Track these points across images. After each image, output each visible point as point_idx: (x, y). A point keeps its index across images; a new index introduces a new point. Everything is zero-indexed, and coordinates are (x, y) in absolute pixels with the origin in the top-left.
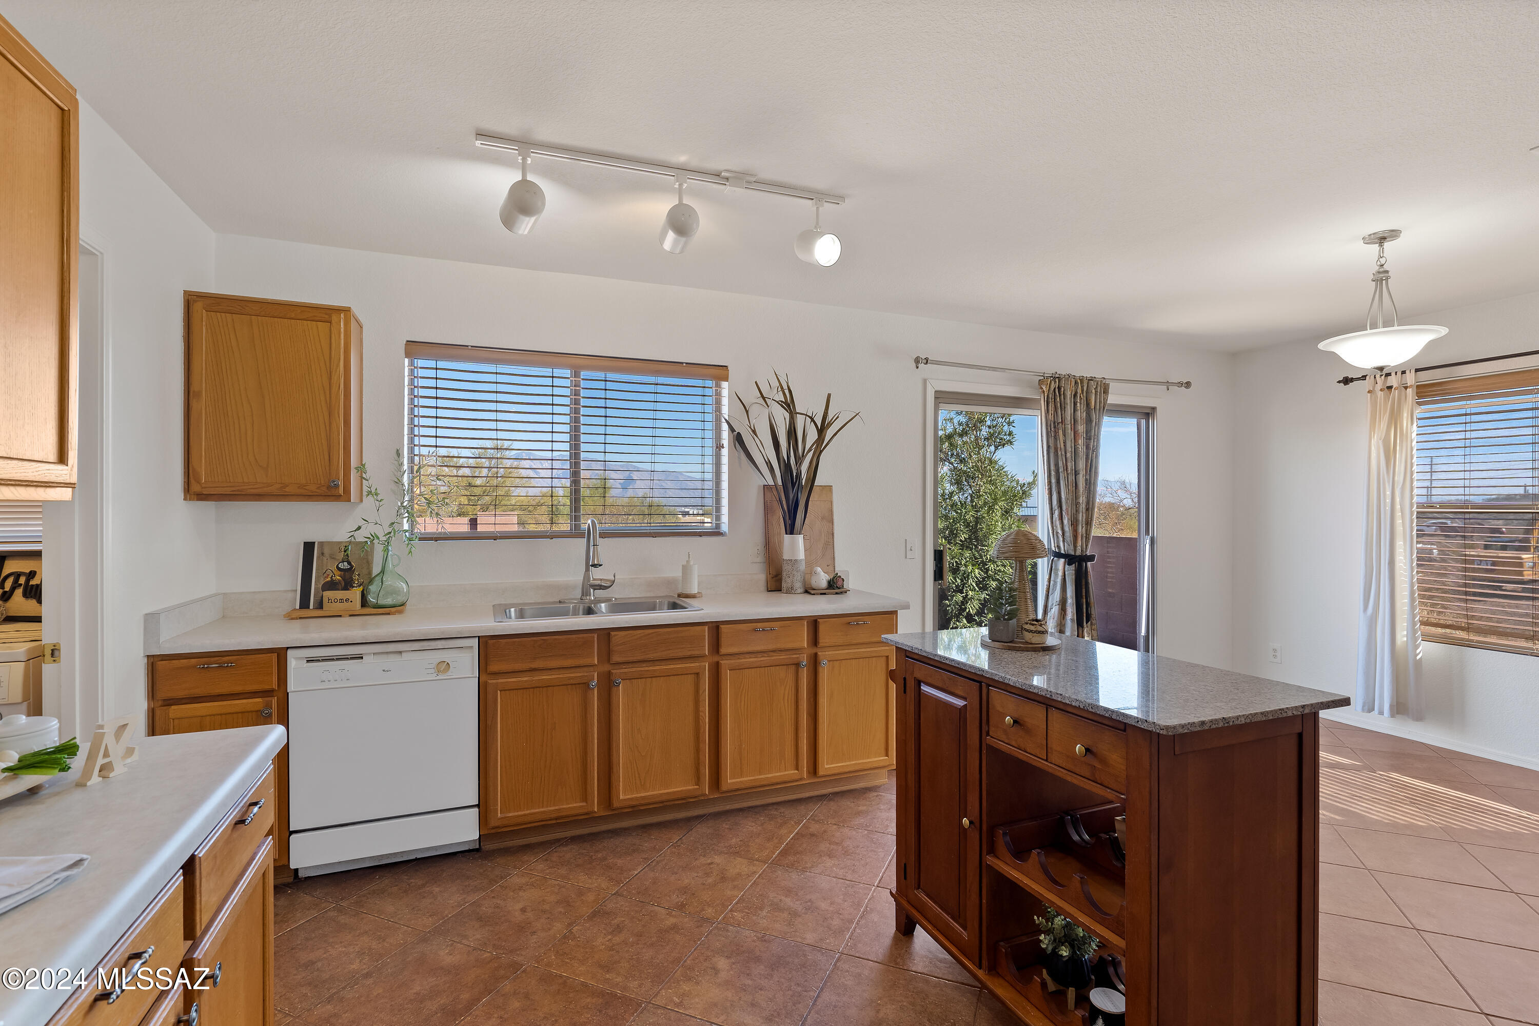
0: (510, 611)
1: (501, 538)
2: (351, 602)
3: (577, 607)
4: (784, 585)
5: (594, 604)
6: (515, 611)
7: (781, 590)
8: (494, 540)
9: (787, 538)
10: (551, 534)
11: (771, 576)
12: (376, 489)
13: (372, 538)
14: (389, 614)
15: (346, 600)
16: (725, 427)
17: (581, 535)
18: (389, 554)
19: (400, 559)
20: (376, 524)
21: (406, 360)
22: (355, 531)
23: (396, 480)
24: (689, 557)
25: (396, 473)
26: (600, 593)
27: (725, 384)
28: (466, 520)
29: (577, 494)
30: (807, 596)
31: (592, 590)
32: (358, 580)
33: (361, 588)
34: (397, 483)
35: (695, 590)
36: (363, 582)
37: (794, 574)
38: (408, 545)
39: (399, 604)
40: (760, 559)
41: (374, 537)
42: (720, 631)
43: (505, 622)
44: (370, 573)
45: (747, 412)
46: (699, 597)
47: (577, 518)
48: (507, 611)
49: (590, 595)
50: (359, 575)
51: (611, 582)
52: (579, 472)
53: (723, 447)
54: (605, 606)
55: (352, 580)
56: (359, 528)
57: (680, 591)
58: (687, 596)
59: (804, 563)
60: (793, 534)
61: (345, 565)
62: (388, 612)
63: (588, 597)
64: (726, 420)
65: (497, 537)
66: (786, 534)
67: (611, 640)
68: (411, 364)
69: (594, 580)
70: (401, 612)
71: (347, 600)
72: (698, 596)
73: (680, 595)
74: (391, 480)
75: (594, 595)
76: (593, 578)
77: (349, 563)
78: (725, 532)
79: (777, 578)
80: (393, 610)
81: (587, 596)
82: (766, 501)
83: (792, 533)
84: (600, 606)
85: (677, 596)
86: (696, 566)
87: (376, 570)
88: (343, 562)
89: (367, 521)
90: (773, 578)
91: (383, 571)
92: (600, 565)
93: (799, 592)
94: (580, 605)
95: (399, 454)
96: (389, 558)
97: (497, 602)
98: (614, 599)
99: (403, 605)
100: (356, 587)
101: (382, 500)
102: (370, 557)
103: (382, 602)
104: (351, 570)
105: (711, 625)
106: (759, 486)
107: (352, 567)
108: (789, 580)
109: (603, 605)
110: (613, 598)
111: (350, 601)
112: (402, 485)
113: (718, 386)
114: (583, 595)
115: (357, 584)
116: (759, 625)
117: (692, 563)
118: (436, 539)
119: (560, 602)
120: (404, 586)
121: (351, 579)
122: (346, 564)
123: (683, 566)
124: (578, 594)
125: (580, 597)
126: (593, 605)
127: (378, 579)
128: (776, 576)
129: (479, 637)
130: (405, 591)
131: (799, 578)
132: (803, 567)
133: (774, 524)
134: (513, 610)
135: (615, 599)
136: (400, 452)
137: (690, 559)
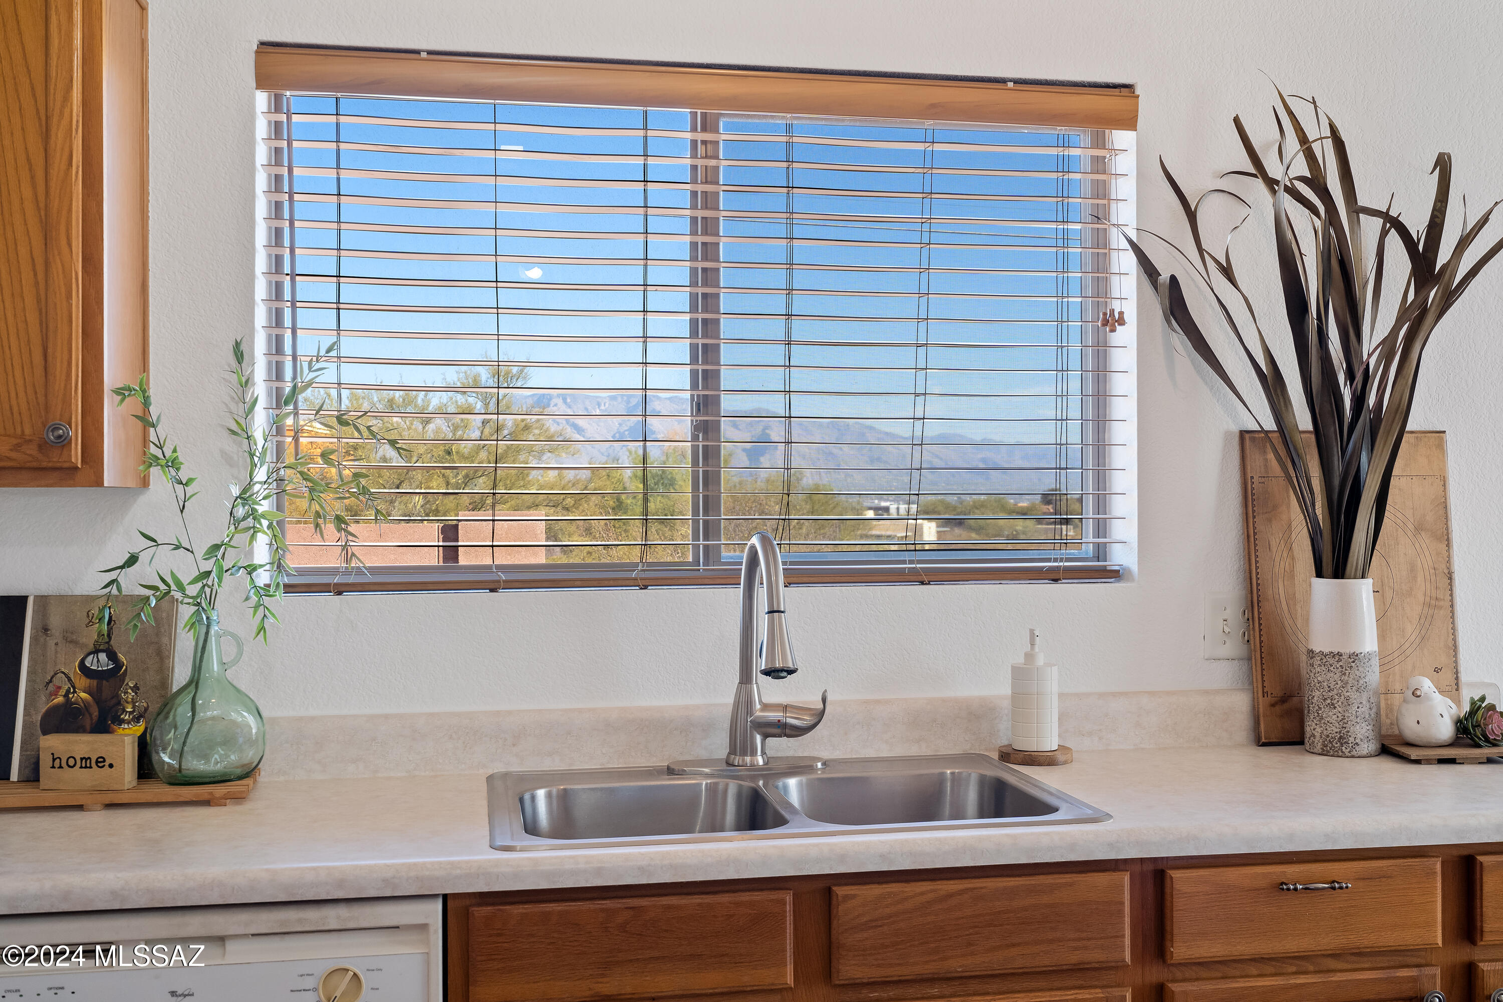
0: (533, 798)
1: (510, 585)
2: (111, 766)
3: (721, 787)
4: (1312, 727)
5: (766, 777)
6: (549, 796)
7: (1301, 743)
8: (492, 590)
9: (1323, 587)
10: (643, 575)
11: (1269, 699)
12: (175, 451)
13: (162, 587)
14: (207, 803)
15: (97, 762)
16: (1127, 262)
17: (727, 579)
18: (212, 632)
19: (240, 645)
20: (177, 547)
21: (262, 99)
22: (122, 567)
23: (234, 427)
24: (1033, 644)
25: (233, 407)
26: (781, 747)
27: (1122, 138)
28: (431, 534)
29: (710, 462)
30: (1388, 765)
31: (758, 738)
32: (133, 702)
33: (139, 728)
34: (233, 432)
35: (1050, 742)
36: (146, 709)
37: (1347, 699)
38: (256, 608)
39: (239, 771)
40: (1233, 647)
41: (169, 586)
42: (1168, 890)
43: (522, 850)
44: (164, 683)
45: (1192, 216)
46: (1065, 763)
47: (710, 530)
48: (527, 797)
49: (753, 753)
50: (136, 688)
51: (812, 715)
52: (716, 400)
53: (1121, 321)
54: (800, 784)
55: (119, 703)
56: (132, 560)
57: (1003, 740)
58: (1032, 759)
59: (1375, 662)
60: (1343, 578)
61: (102, 662)
62: (206, 797)
63: (748, 759)
64: (1131, 242)
65: (499, 581)
66: (1319, 574)
67: (834, 912)
68: (277, 105)
69: (766, 707)
70: (239, 798)
71: (100, 762)
72: (1061, 757)
73: (1008, 754)
74: (222, 426)
75: (763, 753)
76: (760, 701)
77: (112, 656)
78: (1128, 571)
79: (1286, 706)
80: (219, 790)
81: (744, 753)
82: (1249, 475)
83: (1339, 572)
84: (786, 788)
85: (995, 756)
86: (1055, 669)
87: (181, 675)
88: (96, 652)
89: (155, 541)
90: (1273, 705)
91: (195, 682)
92: (791, 672)
93: (1365, 752)
94: (727, 785)
95: (239, 353)
96: (212, 641)
97: (498, 768)
98: (819, 765)
99: (249, 773)
100: (129, 723)
101: (190, 481)
102: (165, 640)
103: (195, 765)
104: (115, 674)
105: (1137, 868)
106: (1228, 434)
107: (118, 665)
108: (1332, 716)
109: (792, 782)
110: (818, 759)
111: (107, 764)
112: (248, 438)
113: (1099, 142)
114: (733, 751)
115: (131, 713)
116: (1292, 871)
117: (1040, 661)
118: (339, 590)
119: (670, 771)
120: (251, 720)
121: (114, 701)
122: (103, 657)
123: (1016, 670)
124: (718, 745)
125: (725, 757)
126: (761, 783)
127: (187, 699)
128: (1284, 699)
129: (445, 897)
130: (254, 731)
131: (1365, 709)
132: (1373, 676)
133: (1274, 544)
134: (541, 793)
135: (824, 764)
136: (244, 347)
137: (1037, 649)
